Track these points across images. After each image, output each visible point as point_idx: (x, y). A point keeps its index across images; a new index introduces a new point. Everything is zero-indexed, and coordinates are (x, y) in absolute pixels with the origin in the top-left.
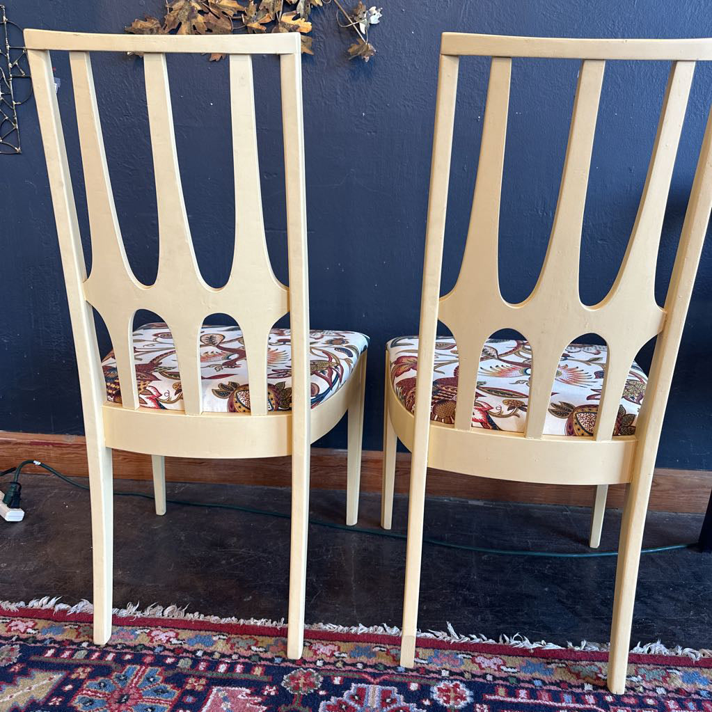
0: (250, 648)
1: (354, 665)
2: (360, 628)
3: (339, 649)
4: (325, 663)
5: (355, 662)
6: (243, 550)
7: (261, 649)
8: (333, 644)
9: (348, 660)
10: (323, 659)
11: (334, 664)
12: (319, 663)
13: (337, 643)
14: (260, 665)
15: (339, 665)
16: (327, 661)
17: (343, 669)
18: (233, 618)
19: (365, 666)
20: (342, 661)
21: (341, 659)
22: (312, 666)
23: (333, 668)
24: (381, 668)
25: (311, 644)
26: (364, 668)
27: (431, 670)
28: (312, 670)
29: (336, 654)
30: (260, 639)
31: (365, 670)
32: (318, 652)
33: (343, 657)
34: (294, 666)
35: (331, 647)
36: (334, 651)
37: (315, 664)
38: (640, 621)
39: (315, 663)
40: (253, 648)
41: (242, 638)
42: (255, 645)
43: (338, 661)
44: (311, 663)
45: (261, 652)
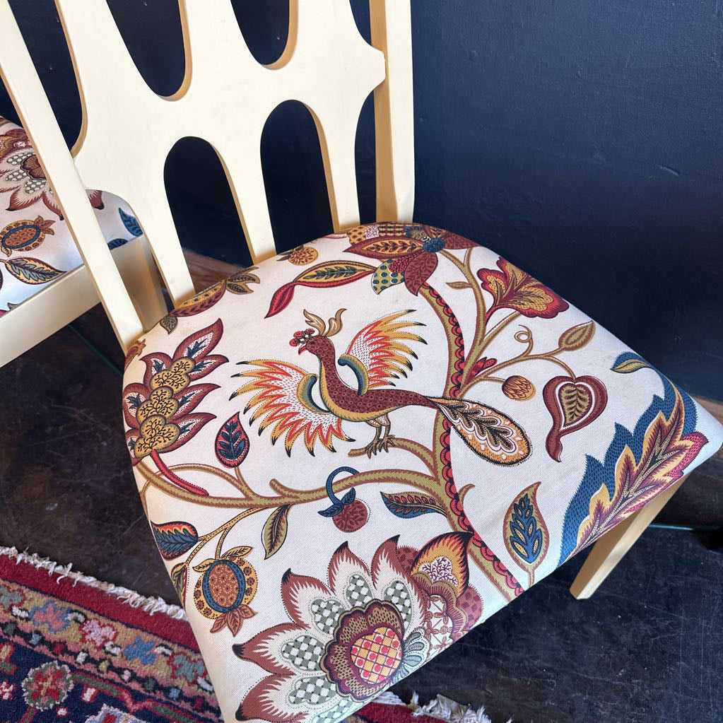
0: (10, 610)
1: (120, 671)
2: (158, 604)
3: (114, 639)
4: (88, 660)
5: (123, 667)
6: (81, 411)
7: (24, 614)
8: (111, 626)
9: (117, 662)
10: (87, 652)
11: (97, 663)
12: (81, 658)
13: (118, 625)
14: (11, 643)
15: (103, 666)
16: (92, 655)
17: (105, 676)
18: (14, 548)
19: (134, 677)
20: (110, 661)
21: (109, 656)
22: (70, 659)
23: (93, 670)
24: (150, 686)
25: (86, 619)
26: (130, 680)
27: (210, 704)
28: (66, 667)
29: (108, 645)
30: (31, 594)
31: (129, 684)
32: (87, 637)
33: (114, 655)
34: (50, 654)
35: (107, 631)
36: (107, 640)
37: (76, 658)
38: (539, 672)
39: (76, 655)
40: (16, 610)
41: (8, 588)
42: (19, 605)
43: (104, 660)
44: (71, 653)
45: (21, 619)
